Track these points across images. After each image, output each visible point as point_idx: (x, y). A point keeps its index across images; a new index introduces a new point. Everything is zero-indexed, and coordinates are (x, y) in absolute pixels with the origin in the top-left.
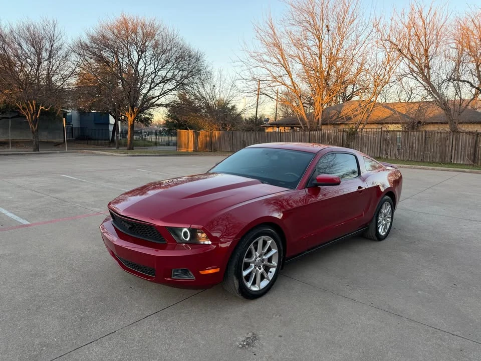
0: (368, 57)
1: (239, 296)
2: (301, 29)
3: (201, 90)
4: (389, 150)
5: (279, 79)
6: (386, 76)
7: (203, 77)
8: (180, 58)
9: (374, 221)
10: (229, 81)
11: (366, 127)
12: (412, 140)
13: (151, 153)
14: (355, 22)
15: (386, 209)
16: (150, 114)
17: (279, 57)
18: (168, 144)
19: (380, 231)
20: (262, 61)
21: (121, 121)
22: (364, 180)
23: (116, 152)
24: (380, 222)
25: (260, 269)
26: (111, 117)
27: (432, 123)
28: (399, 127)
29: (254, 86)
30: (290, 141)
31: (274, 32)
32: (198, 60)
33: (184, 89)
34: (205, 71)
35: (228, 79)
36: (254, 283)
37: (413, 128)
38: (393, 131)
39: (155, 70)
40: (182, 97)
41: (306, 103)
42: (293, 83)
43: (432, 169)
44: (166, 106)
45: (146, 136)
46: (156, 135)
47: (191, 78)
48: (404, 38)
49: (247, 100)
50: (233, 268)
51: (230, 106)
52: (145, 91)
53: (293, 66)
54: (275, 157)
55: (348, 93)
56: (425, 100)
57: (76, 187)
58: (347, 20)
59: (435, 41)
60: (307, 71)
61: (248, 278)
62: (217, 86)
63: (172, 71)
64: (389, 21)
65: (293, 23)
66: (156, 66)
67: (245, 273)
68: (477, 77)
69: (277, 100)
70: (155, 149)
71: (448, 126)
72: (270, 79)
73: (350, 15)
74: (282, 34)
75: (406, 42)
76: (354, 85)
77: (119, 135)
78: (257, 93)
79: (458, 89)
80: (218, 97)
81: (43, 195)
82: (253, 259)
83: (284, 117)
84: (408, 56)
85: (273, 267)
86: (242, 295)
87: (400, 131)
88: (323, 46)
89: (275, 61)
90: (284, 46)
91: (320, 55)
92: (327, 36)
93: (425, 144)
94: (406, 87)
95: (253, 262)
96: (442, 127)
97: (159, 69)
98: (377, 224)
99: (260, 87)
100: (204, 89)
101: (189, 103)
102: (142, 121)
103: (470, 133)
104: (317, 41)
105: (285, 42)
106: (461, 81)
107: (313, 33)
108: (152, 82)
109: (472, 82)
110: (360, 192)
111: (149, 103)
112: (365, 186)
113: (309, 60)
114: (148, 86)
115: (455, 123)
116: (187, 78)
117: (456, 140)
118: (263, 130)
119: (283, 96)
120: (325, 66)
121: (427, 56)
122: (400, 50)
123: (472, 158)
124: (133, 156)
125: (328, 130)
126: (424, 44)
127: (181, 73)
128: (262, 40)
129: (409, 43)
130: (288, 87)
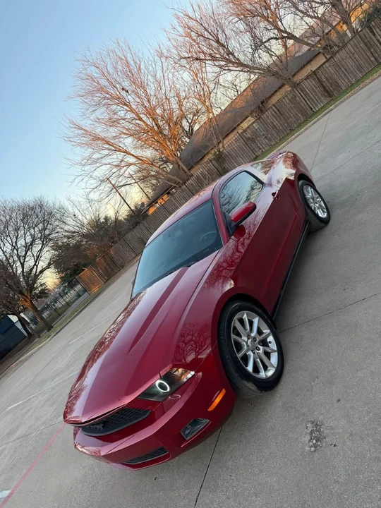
0: (178, 86)
1: (264, 394)
2: (103, 109)
3: (66, 228)
4: (259, 145)
5: (123, 164)
6: (205, 90)
7: (58, 216)
8: (25, 216)
9: (309, 211)
10: (83, 200)
11: (225, 142)
12: (269, 121)
13: (70, 317)
14: (142, 67)
15: (310, 193)
16: (41, 285)
17: (107, 146)
18: (79, 296)
19: (320, 215)
20: (96, 161)
21: (22, 312)
22: (270, 185)
23: (40, 342)
24: (315, 208)
25: (259, 350)
26: (11, 317)
27: (273, 94)
28: (251, 120)
29: (107, 187)
30: (178, 208)
31: (84, 130)
32: (41, 206)
33: (50, 240)
34: (55, 210)
35: (81, 199)
36: (266, 368)
37: (262, 111)
38: (248, 127)
39: (12, 245)
40: (56, 247)
41: (161, 165)
42: (136, 157)
43: (306, 130)
44: (48, 267)
45: (54, 306)
46: (62, 297)
47: (49, 226)
48: (192, 46)
49: (111, 202)
50: (235, 375)
51: (102, 220)
52: (20, 271)
53: (124, 144)
54: (179, 232)
55: (187, 128)
56: (251, 82)
57: (28, 411)
58: (135, 70)
59: (218, 29)
60: (139, 139)
61: (256, 369)
62: (77, 212)
63: (28, 234)
64: (169, 44)
65: (94, 109)
66: (10, 242)
67: (250, 368)
68: (275, 29)
69: (136, 182)
70: (71, 310)
71: (286, 86)
72: (115, 170)
73: (133, 65)
74: (92, 126)
75: (196, 48)
76: (185, 117)
77: (31, 325)
78: (114, 190)
79: (268, 50)
80: (86, 222)
81: (4, 447)
82: (246, 347)
83: (154, 190)
84: (207, 58)
85: (268, 335)
86: (266, 391)
87: (254, 123)
88: (134, 107)
89: (106, 152)
90: (103, 135)
91: (138, 116)
92: (129, 97)
93: (282, 115)
94: (226, 85)
95: (248, 350)
96: (283, 91)
97: (16, 242)
98: (313, 212)
99: (113, 183)
100: (68, 225)
101: (65, 247)
102: (40, 297)
103: (308, 77)
104: (125, 107)
105: (100, 130)
106: (265, 42)
107: (117, 104)
108: (19, 257)
109: (275, 36)
110: (278, 197)
111: (32, 278)
112: (276, 188)
113: (133, 129)
114: (18, 264)
115: (290, 79)
116: (46, 229)
117: (302, 91)
118: (145, 216)
119: (138, 175)
120: (149, 122)
121: (223, 46)
122: (197, 59)
123: (326, 94)
124: (57, 333)
125: (198, 171)
126: (211, 37)
127: (36, 229)
128: (80, 144)
129: (199, 47)
130: (135, 164)
